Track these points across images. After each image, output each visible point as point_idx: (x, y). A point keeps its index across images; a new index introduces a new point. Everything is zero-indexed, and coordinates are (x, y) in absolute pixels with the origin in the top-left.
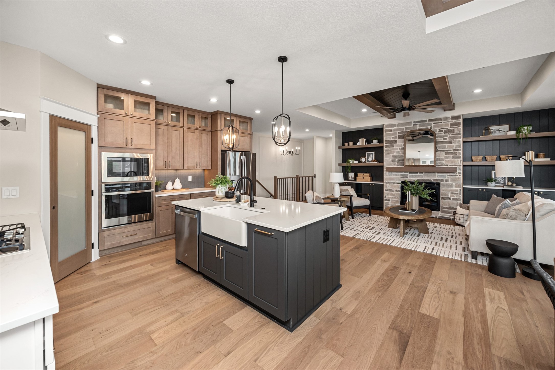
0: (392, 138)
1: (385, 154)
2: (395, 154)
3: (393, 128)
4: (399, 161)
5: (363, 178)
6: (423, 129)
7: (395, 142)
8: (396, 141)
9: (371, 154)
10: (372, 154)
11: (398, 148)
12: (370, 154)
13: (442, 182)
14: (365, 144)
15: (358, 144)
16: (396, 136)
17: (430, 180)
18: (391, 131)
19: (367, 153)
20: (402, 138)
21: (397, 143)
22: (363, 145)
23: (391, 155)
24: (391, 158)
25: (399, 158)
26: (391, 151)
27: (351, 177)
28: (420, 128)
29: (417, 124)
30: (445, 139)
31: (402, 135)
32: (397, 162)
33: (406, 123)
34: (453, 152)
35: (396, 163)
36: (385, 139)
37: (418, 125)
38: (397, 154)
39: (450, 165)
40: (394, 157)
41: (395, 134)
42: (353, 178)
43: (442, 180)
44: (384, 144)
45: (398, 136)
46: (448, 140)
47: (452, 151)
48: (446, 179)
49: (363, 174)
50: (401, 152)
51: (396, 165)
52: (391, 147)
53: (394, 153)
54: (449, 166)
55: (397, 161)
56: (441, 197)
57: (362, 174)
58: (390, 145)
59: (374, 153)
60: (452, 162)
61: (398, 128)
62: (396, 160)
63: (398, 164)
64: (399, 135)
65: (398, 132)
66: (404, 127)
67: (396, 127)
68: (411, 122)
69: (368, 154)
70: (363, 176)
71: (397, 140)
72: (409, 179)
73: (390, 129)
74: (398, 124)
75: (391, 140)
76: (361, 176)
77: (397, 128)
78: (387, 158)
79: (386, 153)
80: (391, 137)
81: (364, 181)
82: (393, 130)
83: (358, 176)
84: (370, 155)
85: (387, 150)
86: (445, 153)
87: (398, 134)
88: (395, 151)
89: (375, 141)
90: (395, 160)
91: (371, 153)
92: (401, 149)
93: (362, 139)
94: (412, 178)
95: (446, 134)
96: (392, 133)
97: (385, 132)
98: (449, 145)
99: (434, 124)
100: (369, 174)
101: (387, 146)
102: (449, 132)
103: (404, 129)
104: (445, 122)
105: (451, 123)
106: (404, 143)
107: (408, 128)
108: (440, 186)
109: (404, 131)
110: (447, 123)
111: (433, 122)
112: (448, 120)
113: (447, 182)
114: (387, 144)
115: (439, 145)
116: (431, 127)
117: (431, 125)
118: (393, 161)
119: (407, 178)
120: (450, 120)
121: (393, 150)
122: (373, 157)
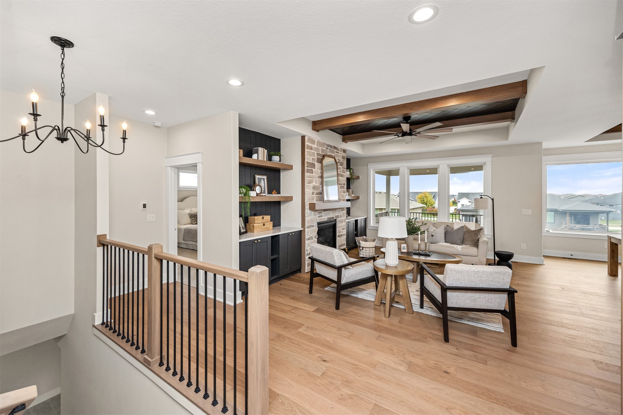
0: (312, 160)
1: (307, 183)
2: (314, 184)
3: (313, 146)
4: (317, 194)
5: (264, 225)
6: (331, 155)
7: (314, 166)
9: (262, 180)
10: (264, 179)
11: (317, 175)
13: (339, 219)
14: (266, 160)
15: (255, 156)
17: (333, 217)
18: (312, 149)
19: (257, 177)
20: (319, 163)
21: (316, 168)
22: (263, 161)
23: (312, 185)
24: (311, 190)
25: (317, 189)
26: (311, 179)
27: (241, 226)
28: (329, 153)
29: (328, 148)
31: (319, 158)
32: (316, 196)
33: (322, 143)
35: (315, 197)
36: (307, 159)
37: (328, 150)
38: (316, 184)
39: (343, 200)
40: (314, 188)
41: (314, 154)
42: (244, 229)
44: (306, 166)
46: (341, 173)
47: (343, 185)
48: (341, 214)
49: (263, 218)
50: (318, 181)
51: (315, 200)
52: (311, 173)
53: (313, 182)
55: (315, 194)
56: (337, 235)
57: (261, 217)
58: (310, 169)
59: (265, 177)
60: (343, 197)
61: (316, 147)
62: (316, 192)
63: (317, 199)
66: (320, 148)
67: (315, 145)
68: (325, 144)
70: (264, 221)
71: (316, 164)
72: (324, 219)
73: (311, 146)
74: (317, 142)
75: (311, 163)
76: (260, 222)
78: (307, 189)
79: (307, 181)
80: (311, 158)
81: (265, 230)
83: (256, 222)
85: (307, 177)
86: (341, 186)
87: (317, 156)
88: (314, 179)
89: (276, 158)
90: (314, 192)
92: (318, 178)
93: (262, 148)
94: (325, 217)
95: (340, 166)
96: (312, 152)
97: (307, 149)
98: (342, 179)
99: (336, 152)
100: (270, 216)
101: (308, 171)
102: (342, 164)
103: (320, 151)
104: (340, 153)
105: (342, 156)
106: (321, 170)
107: (323, 150)
108: (336, 223)
109: (320, 153)
110: (341, 155)
111: (335, 150)
112: (342, 152)
113: (341, 218)
114: (308, 168)
115: (339, 177)
116: (334, 155)
117: (334, 153)
118: (313, 193)
119: (322, 217)
120: (342, 153)
121: (313, 178)
122: (265, 185)
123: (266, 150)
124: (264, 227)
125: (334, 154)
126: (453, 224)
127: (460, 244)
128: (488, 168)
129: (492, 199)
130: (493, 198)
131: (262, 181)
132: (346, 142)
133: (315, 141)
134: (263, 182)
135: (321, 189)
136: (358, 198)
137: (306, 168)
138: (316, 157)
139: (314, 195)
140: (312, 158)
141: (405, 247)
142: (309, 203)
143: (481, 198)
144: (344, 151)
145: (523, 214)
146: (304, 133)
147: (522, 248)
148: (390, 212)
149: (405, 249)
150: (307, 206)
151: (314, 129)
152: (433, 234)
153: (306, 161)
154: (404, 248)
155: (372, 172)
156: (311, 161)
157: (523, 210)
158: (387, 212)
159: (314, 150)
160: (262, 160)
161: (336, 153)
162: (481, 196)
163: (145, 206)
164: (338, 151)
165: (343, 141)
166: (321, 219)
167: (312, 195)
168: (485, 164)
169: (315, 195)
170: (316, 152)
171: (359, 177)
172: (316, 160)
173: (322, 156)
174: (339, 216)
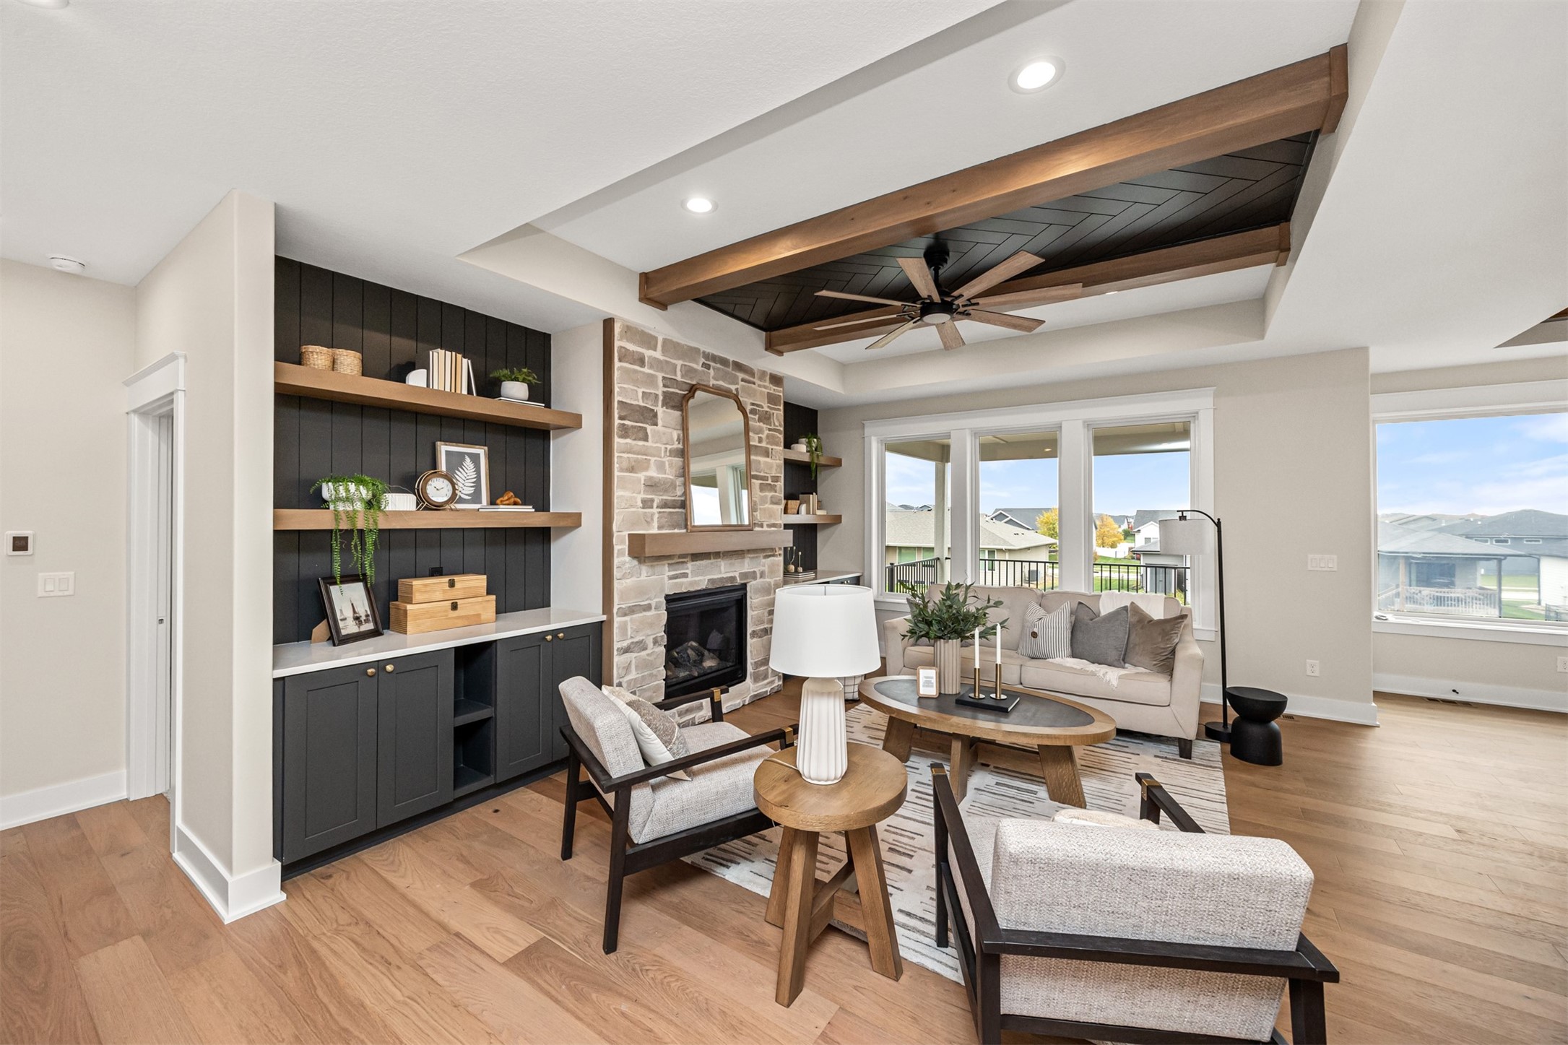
0: (643, 397)
1: (621, 470)
2: (653, 473)
3: (648, 353)
4: (665, 505)
5: (454, 607)
6: (722, 387)
7: (652, 417)
8: (655, 415)
9: (468, 459)
10: (475, 458)
11: (663, 447)
12: (462, 455)
13: (754, 582)
14: (465, 392)
15: (417, 378)
16: (657, 393)
17: (733, 578)
18: (641, 361)
19: (443, 449)
20: (674, 407)
21: (660, 422)
22: (454, 395)
23: (642, 476)
24: (640, 493)
25: (666, 491)
26: (639, 457)
27: (349, 614)
28: (715, 382)
29: (709, 365)
30: (760, 440)
31: (673, 393)
32: (660, 512)
33: (683, 345)
34: (772, 483)
35: (656, 516)
36: (619, 394)
37: (711, 371)
38: (660, 476)
39: (769, 526)
40: (652, 485)
41: (651, 380)
42: (367, 621)
43: (753, 575)
44: (616, 416)
45: (663, 392)
46: (764, 444)
47: (769, 482)
48: (762, 568)
49: (452, 584)
50: (671, 465)
51: (655, 524)
52: (640, 440)
53: (647, 469)
54: (765, 528)
55: (657, 507)
56: (748, 629)
57: (445, 580)
58: (635, 427)
59: (481, 451)
60: (771, 516)
61: (662, 358)
62: (657, 500)
63: (664, 520)
64: (666, 389)
65: (664, 378)
66: (679, 363)
67: (655, 350)
68: (697, 350)
69: (448, 453)
70: (455, 593)
71: (661, 410)
72: (691, 583)
73: (637, 352)
74: (665, 341)
75: (639, 406)
76: (438, 596)
77: (658, 354)
78: (624, 488)
79: (625, 465)
80: (640, 391)
81: (460, 622)
82: (646, 359)
83: (417, 596)
84: (461, 465)
85: (624, 452)
86: (761, 484)
87: (665, 386)
88: (653, 459)
89: (516, 390)
90: (652, 500)
91: (470, 455)
92: (670, 456)
93: (448, 353)
94: (697, 578)
95: (761, 424)
96: (644, 373)
97: (620, 360)
98: (766, 462)
99: (743, 380)
100: (485, 577)
101: (625, 432)
102: (765, 418)
103: (679, 373)
104: (759, 386)
105: (768, 393)
106: (680, 432)
107: (688, 371)
108: (746, 594)
109: (679, 378)
110: (763, 389)
111: (741, 375)
112: (765, 381)
113: (762, 580)
114: (626, 422)
115: (752, 457)
116: (737, 389)
117: (737, 384)
118: (647, 504)
119: (687, 577)
120: (767, 384)
121: (646, 455)
122: (479, 477)
123: (465, 361)
124: (455, 614)
125: (737, 386)
126: (1099, 599)
127: (1115, 663)
128: (1204, 432)
129: (1216, 521)
130: (1219, 519)
131: (468, 462)
132: (780, 353)
133: (655, 339)
134: (472, 466)
135: (679, 491)
136: (838, 519)
137: (617, 422)
138: (660, 390)
139: (652, 508)
140: (643, 392)
141: (932, 678)
142: (629, 534)
143: (1180, 517)
144: (776, 380)
145: (1312, 569)
146: (609, 309)
147: (1309, 673)
148: (947, 558)
149: (932, 686)
150: (622, 542)
151: (645, 298)
152: (1036, 630)
153: (617, 398)
154: (928, 684)
155: (875, 447)
156: (638, 401)
157: (1310, 556)
158: (938, 559)
159: (651, 367)
160: (448, 389)
161: (743, 383)
162: (1180, 514)
163: (20, 544)
164: (751, 379)
165: (766, 349)
166: (682, 584)
167: (643, 508)
168: (1195, 415)
169: (655, 510)
170: (660, 375)
171: (841, 460)
172: (661, 398)
173: (688, 387)
174: (754, 572)
